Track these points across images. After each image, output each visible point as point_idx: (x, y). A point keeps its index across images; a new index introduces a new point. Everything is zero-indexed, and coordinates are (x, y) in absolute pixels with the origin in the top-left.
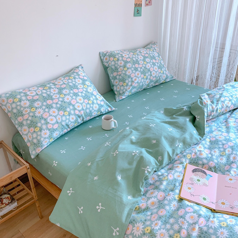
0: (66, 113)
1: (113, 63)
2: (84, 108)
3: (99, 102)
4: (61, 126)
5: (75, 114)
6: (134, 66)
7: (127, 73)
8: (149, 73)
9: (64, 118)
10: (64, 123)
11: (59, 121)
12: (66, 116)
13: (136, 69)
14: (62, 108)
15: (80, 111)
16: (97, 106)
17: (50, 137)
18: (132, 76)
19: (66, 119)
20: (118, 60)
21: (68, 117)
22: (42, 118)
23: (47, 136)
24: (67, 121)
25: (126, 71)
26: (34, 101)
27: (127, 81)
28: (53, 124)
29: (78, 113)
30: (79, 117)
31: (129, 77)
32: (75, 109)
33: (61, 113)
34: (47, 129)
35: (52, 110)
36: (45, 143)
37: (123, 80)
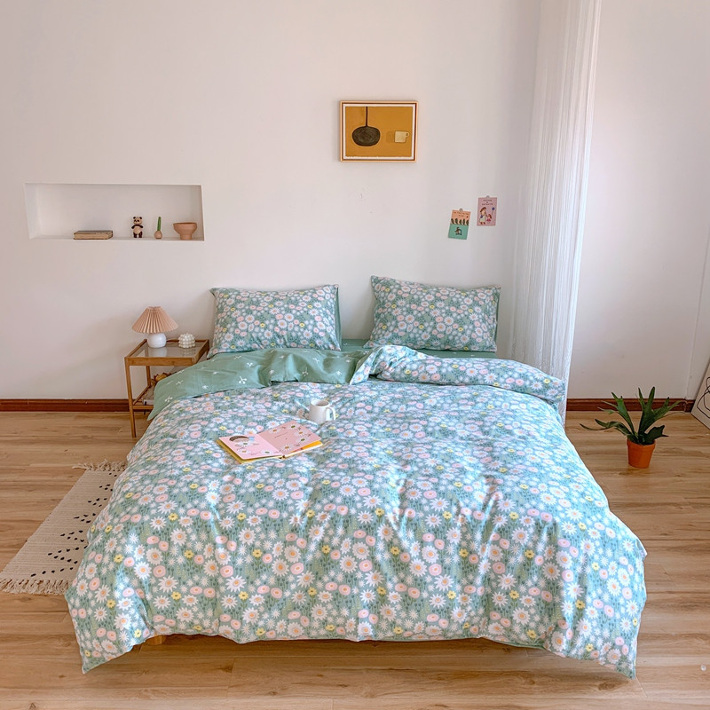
0: (263, 325)
1: (382, 295)
2: (290, 329)
3: (316, 330)
4: (249, 337)
5: (273, 331)
6: (408, 306)
7: (393, 313)
8: (432, 324)
9: (257, 330)
10: (254, 335)
11: (250, 330)
12: (260, 328)
13: (410, 311)
14: (261, 319)
15: (281, 330)
16: (311, 335)
17: (232, 343)
18: (398, 319)
19: (260, 331)
20: (390, 291)
21: (262, 330)
22: (235, 320)
23: (229, 340)
24: (260, 334)
25: (393, 309)
26: (240, 301)
27: (389, 324)
28: (242, 331)
29: (278, 331)
30: (279, 336)
31: (394, 318)
32: (276, 325)
33: (258, 322)
34: (233, 333)
35: (250, 316)
36: (225, 347)
37: (384, 321)
